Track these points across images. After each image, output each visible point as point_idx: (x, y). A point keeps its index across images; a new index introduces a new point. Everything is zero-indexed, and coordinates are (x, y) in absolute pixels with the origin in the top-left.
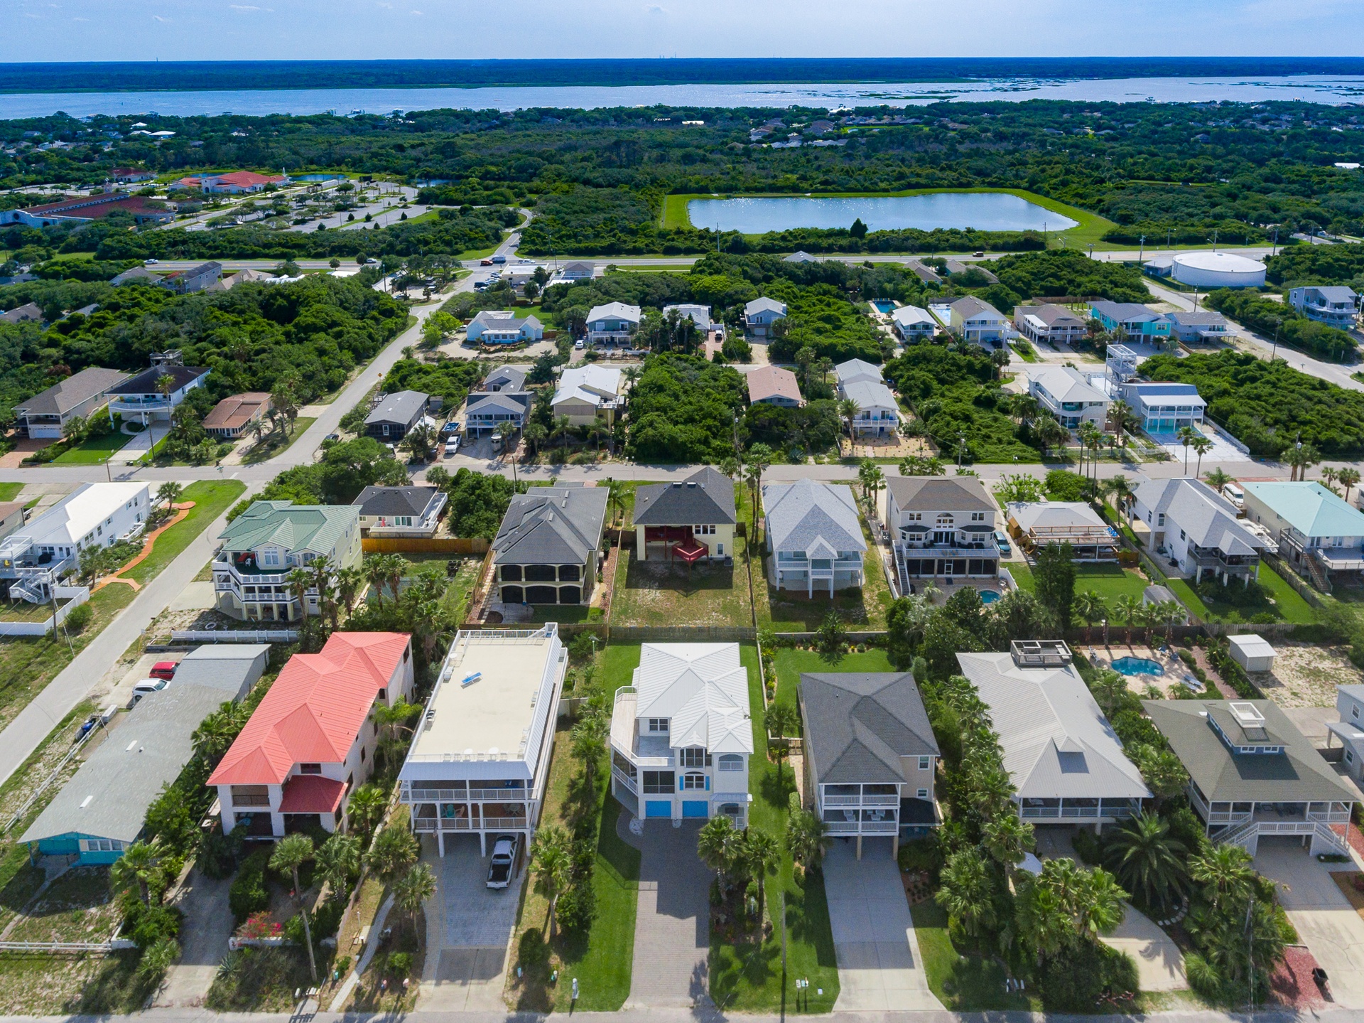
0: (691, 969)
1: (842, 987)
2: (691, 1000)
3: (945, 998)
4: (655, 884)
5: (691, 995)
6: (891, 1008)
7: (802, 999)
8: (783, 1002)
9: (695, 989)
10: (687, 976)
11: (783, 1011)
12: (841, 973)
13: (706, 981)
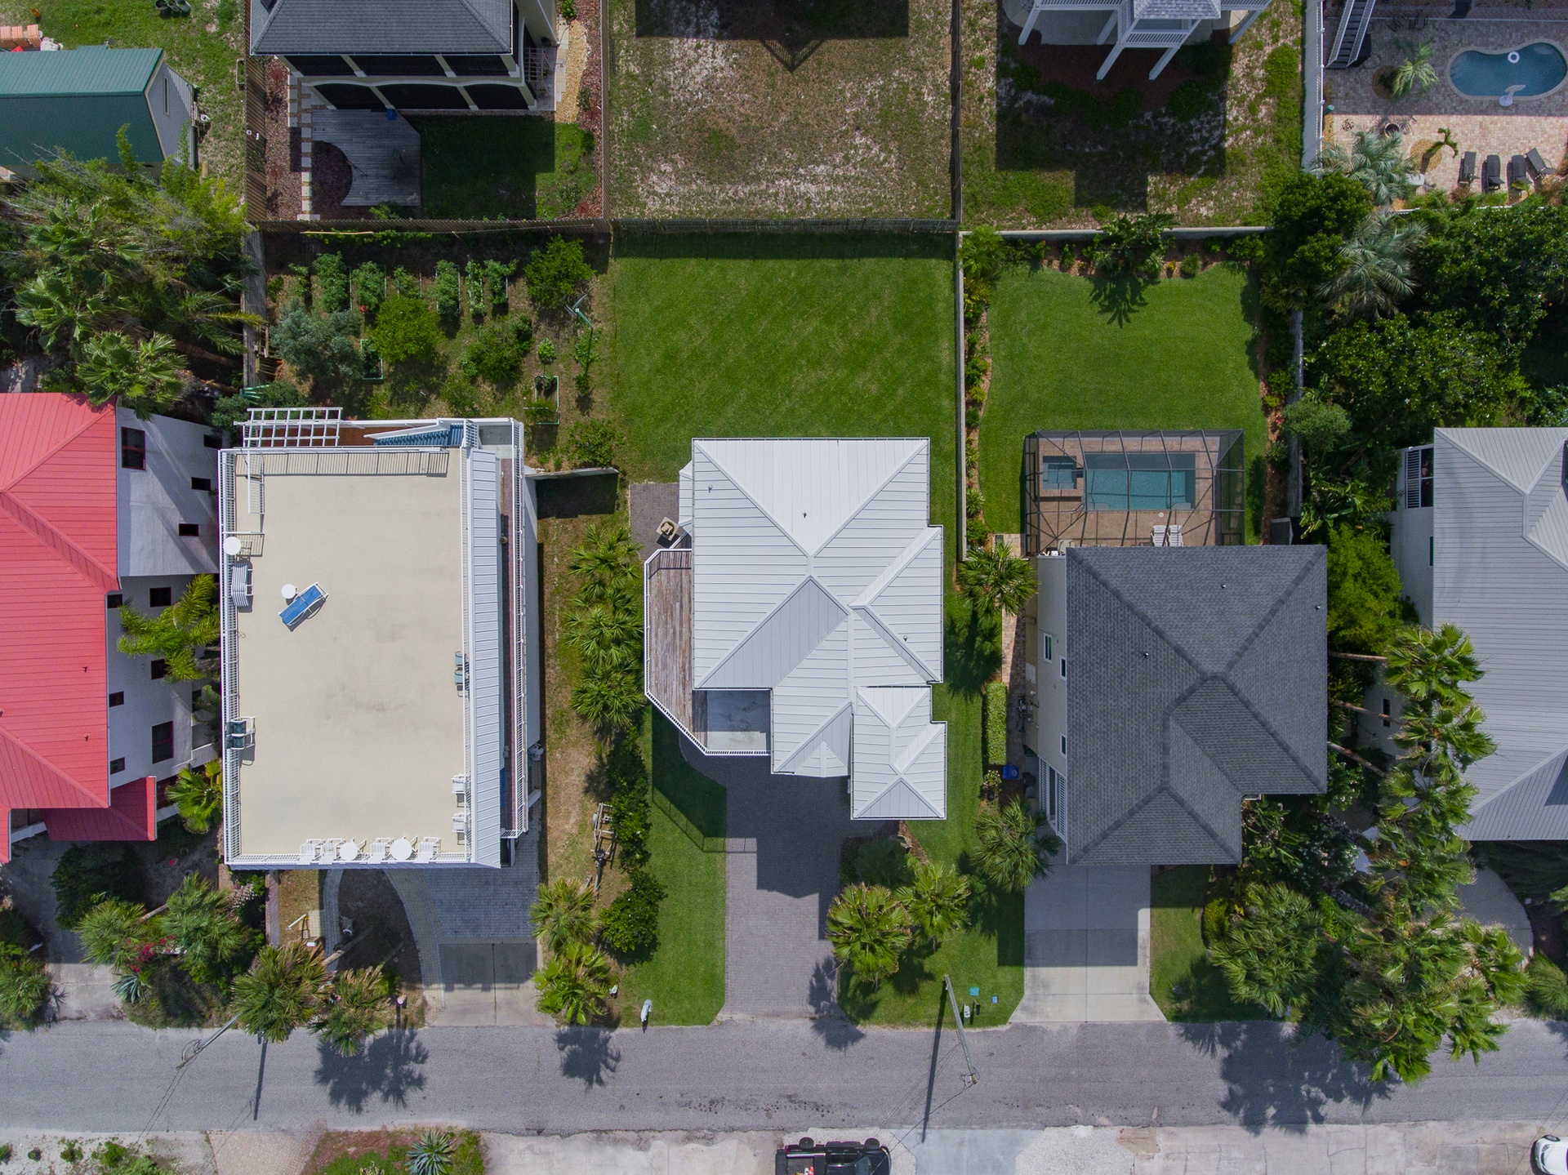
0: (810, 971)
1: (1027, 992)
2: (812, 1009)
3: (1168, 1006)
4: (752, 843)
5: (811, 1003)
6: (1090, 1019)
8: (941, 1013)
9: (817, 994)
10: (804, 980)
11: (939, 1023)
12: (1028, 972)
13: (833, 985)
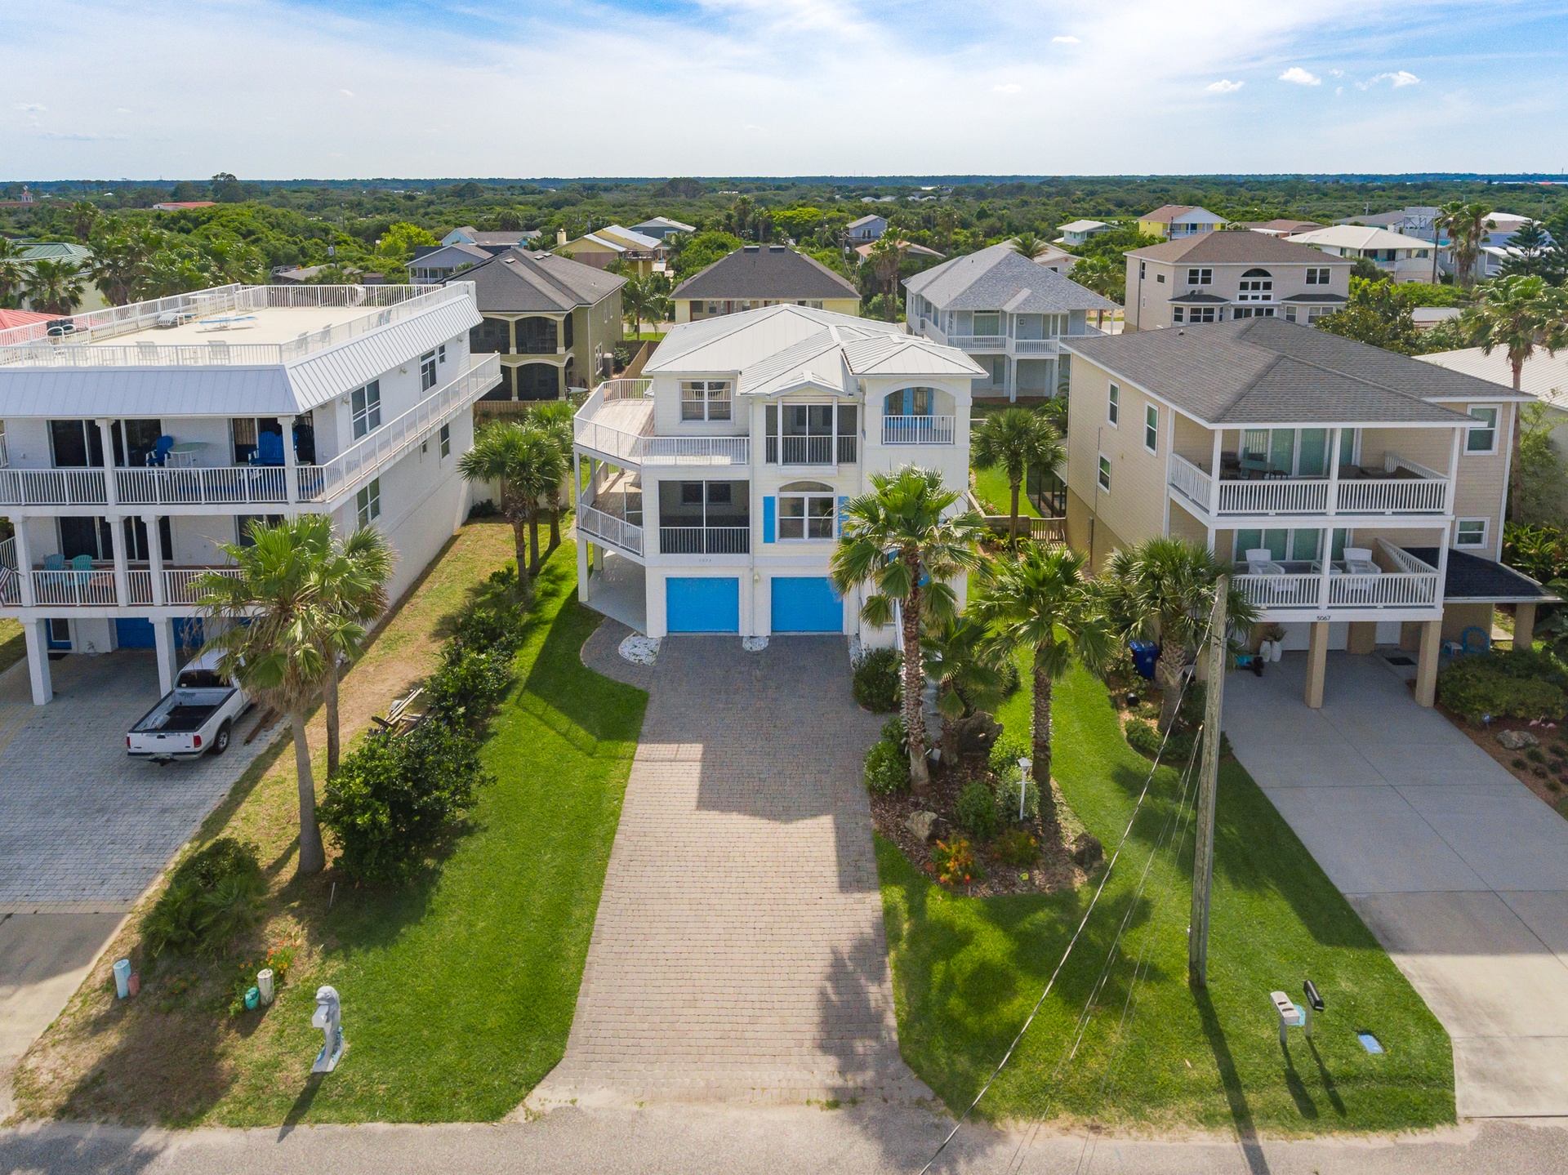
1: (1453, 1031)
2: (829, 1068)
5: (829, 1051)
7: (1305, 1067)
8: (1231, 1081)
9: (842, 1024)
11: (1241, 1118)
13: (884, 998)
